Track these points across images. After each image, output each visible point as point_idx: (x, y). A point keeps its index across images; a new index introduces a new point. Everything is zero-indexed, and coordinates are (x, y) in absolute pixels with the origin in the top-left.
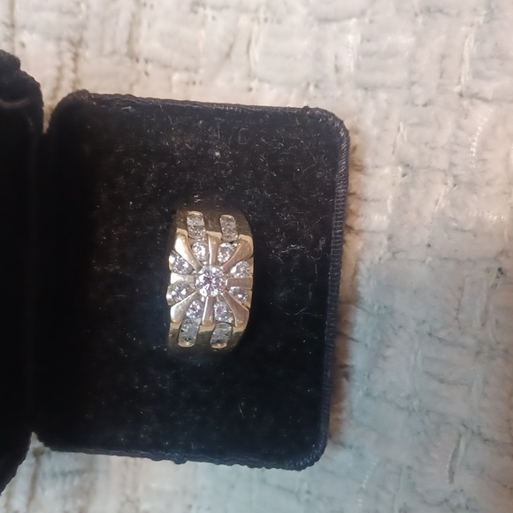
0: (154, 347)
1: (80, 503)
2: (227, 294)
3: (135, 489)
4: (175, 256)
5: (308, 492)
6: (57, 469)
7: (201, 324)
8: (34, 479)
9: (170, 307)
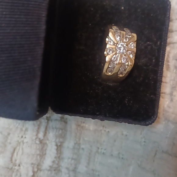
0: (95, 77)
1: (61, 140)
2: (127, 54)
3: (80, 139)
4: (108, 38)
5: (145, 142)
6: (54, 127)
7: (116, 64)
8: (46, 129)
9: (106, 56)
